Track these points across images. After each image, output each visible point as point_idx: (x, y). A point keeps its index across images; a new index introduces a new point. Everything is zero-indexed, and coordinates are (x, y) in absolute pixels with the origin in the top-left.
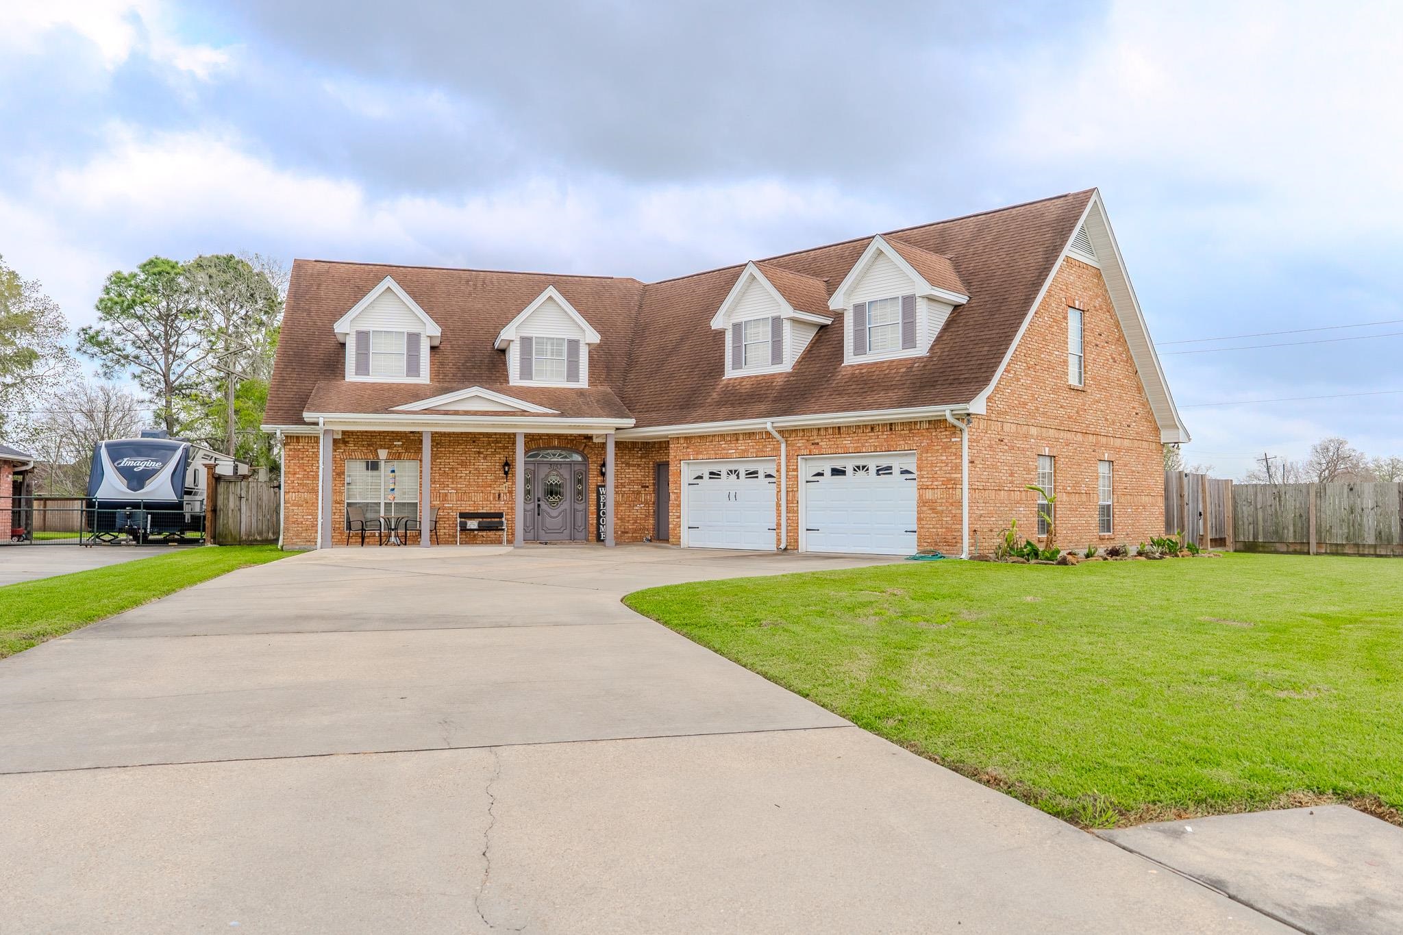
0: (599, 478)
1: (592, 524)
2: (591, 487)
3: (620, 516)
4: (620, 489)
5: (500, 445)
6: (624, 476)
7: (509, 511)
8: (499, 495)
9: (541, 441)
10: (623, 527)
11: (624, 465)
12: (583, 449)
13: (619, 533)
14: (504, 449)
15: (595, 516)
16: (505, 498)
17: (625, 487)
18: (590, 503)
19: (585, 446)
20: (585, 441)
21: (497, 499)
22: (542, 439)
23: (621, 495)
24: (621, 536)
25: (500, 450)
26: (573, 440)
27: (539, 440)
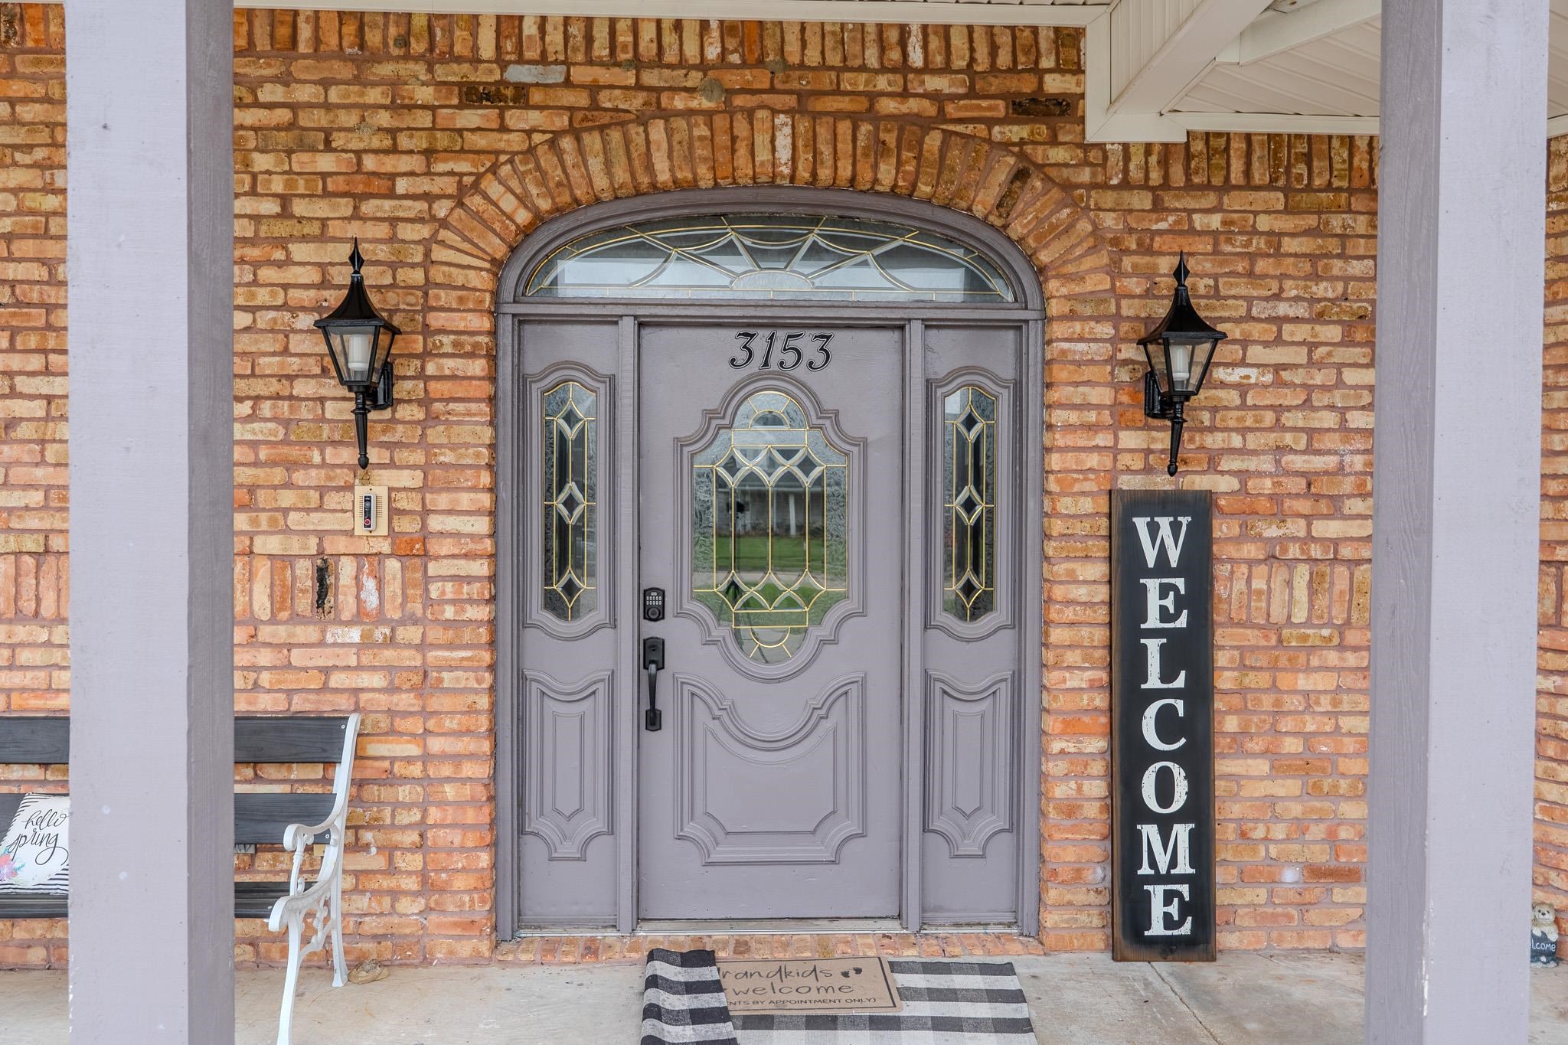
0: (1130, 439)
1: (1070, 810)
2: (1065, 505)
3: (1292, 745)
4: (1297, 528)
5: (326, 163)
6: (1329, 420)
7: (406, 701)
8: (322, 574)
9: (657, 131)
10: (1317, 831)
11: (1334, 333)
12: (1005, 203)
13: (1290, 875)
14: (359, 198)
15: (1097, 744)
16: (372, 600)
17: (1336, 512)
18: (1057, 635)
19: (1021, 176)
20: (1017, 132)
21: (305, 603)
22: (667, 115)
23: (1303, 572)
24: (1304, 906)
25: (321, 209)
26: (925, 124)
27: (643, 120)
